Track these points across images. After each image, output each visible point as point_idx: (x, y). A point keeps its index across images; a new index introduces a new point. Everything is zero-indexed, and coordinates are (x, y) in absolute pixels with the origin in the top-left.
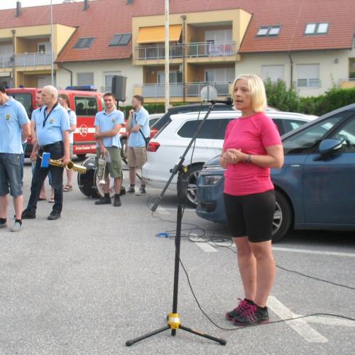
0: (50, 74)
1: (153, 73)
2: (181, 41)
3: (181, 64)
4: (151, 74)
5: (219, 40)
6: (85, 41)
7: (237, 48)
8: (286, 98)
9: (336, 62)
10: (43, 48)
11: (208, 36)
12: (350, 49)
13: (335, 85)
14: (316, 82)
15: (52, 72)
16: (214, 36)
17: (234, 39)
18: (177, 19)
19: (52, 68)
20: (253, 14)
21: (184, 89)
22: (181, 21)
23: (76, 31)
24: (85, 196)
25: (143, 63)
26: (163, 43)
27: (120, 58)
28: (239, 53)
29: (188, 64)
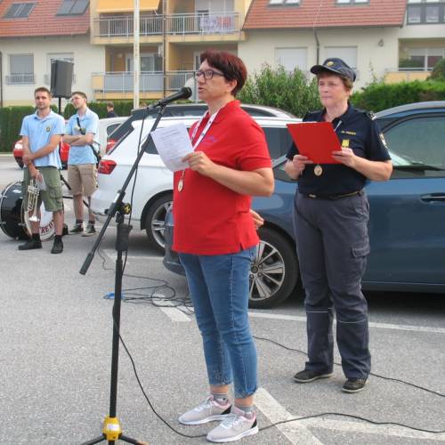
1: (120, 56)
2: (160, 10)
3: (161, 44)
4: (117, 58)
5: (215, 11)
6: (20, 9)
7: (241, 21)
8: (306, 96)
11: (200, 4)
13: (375, 78)
16: (209, 3)
17: (237, 9)
21: (165, 79)
24: (8, 238)
25: (105, 41)
27: (72, 33)
28: (243, 30)
29: (171, 44)
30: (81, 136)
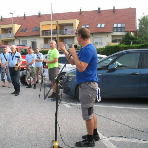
0: (12, 41)
2: (56, 29)
3: (56, 37)
4: (46, 40)
5: (69, 29)
6: (24, 30)
7: (75, 32)
9: (108, 36)
10: (10, 32)
11: (65, 28)
12: (112, 32)
13: (108, 44)
14: (101, 43)
15: (13, 40)
16: (67, 28)
17: (74, 29)
18: (55, 22)
19: (13, 38)
20: (80, 21)
22: (56, 23)
23: (21, 26)
25: (43, 37)
26: (50, 30)
27: (36, 35)
28: (75, 34)
29: (59, 37)
30: (39, 59)
